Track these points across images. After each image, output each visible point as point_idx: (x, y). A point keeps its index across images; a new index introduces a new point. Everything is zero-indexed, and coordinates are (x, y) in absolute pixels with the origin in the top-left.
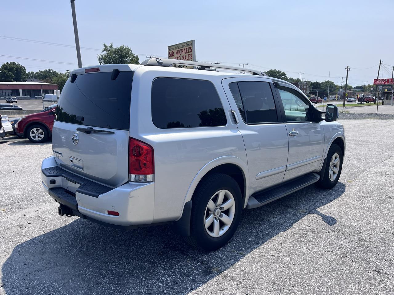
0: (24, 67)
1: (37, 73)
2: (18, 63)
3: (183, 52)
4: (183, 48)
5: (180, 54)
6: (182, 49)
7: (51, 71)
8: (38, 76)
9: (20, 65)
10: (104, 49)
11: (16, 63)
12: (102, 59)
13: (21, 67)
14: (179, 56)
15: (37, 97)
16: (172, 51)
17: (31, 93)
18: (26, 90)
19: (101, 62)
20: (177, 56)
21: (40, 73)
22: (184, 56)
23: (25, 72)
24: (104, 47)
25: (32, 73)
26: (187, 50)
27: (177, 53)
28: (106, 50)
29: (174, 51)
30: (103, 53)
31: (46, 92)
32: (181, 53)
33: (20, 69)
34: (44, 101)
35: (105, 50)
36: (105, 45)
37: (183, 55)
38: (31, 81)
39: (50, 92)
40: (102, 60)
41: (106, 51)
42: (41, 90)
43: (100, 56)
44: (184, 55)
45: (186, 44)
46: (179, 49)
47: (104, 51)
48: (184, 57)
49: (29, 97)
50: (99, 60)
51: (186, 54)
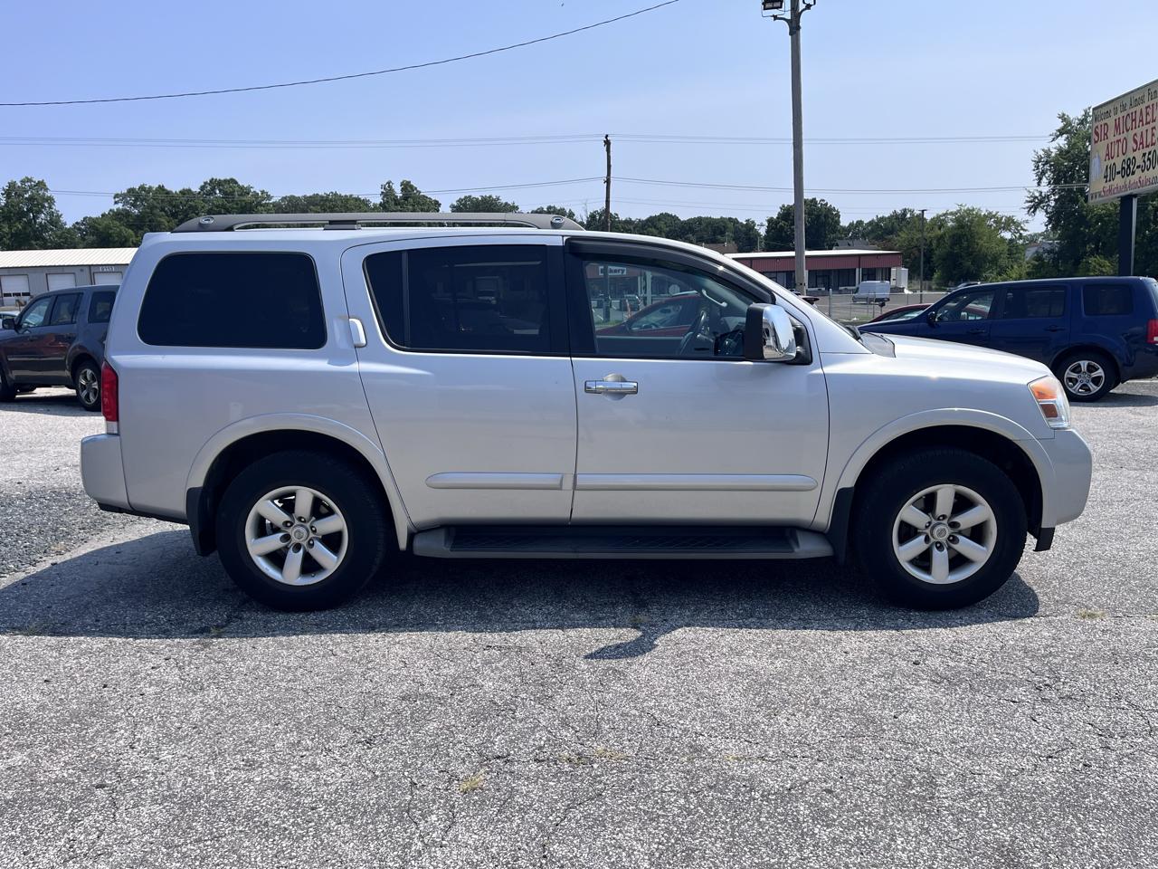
0: (835, 210)
1: (871, 223)
2: (823, 200)
3: (1135, 120)
4: (1138, 109)
5: (1127, 131)
6: (1133, 110)
7: (908, 216)
8: (872, 231)
9: (827, 204)
10: (1059, 131)
11: (818, 200)
12: (1047, 163)
13: (830, 210)
14: (1122, 137)
15: (842, 288)
16: (1102, 122)
17: (832, 277)
18: (820, 271)
19: (1043, 173)
20: (1118, 137)
21: (877, 224)
22: (1139, 135)
23: (838, 222)
24: (1060, 124)
25: (860, 223)
26: (1147, 114)
27: (1117, 127)
28: (1066, 133)
29: (1111, 122)
30: (1055, 144)
31: (870, 274)
32: (1129, 125)
33: (825, 216)
34: (855, 300)
35: (1061, 134)
36: (1063, 117)
37: (1134, 131)
38: (849, 247)
39: (879, 275)
40: (1047, 167)
41: (1065, 136)
42: (857, 270)
43: (1041, 153)
44: (1138, 131)
45: (1146, 94)
46: (1125, 114)
47: (1058, 137)
48: (1138, 139)
49: (823, 289)
50: (1038, 168)
51: (1146, 127)
